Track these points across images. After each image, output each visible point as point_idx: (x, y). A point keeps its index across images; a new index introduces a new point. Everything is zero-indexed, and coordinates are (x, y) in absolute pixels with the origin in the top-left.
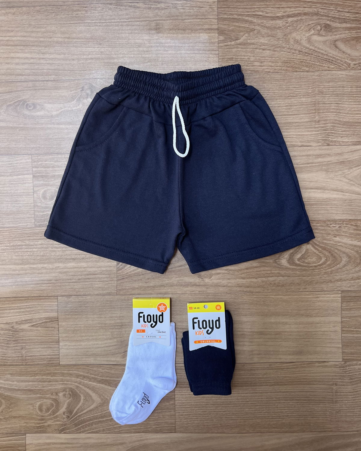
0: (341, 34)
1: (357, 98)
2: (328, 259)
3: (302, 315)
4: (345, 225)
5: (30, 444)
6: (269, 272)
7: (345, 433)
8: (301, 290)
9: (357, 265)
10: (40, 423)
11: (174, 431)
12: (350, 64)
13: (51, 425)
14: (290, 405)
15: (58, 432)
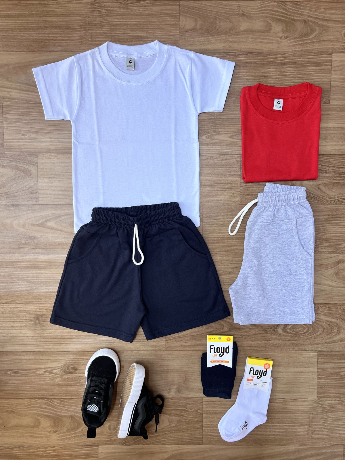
0: (323, 180)
1: (332, 223)
2: (310, 329)
3: (291, 367)
4: (322, 307)
5: (101, 453)
6: (269, 337)
7: (317, 446)
8: (291, 349)
9: (329, 334)
10: (108, 438)
11: (201, 444)
12: (328, 200)
13: (116, 439)
14: (281, 427)
15: (121, 445)
